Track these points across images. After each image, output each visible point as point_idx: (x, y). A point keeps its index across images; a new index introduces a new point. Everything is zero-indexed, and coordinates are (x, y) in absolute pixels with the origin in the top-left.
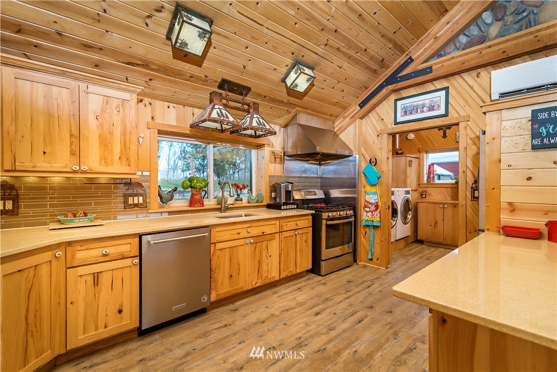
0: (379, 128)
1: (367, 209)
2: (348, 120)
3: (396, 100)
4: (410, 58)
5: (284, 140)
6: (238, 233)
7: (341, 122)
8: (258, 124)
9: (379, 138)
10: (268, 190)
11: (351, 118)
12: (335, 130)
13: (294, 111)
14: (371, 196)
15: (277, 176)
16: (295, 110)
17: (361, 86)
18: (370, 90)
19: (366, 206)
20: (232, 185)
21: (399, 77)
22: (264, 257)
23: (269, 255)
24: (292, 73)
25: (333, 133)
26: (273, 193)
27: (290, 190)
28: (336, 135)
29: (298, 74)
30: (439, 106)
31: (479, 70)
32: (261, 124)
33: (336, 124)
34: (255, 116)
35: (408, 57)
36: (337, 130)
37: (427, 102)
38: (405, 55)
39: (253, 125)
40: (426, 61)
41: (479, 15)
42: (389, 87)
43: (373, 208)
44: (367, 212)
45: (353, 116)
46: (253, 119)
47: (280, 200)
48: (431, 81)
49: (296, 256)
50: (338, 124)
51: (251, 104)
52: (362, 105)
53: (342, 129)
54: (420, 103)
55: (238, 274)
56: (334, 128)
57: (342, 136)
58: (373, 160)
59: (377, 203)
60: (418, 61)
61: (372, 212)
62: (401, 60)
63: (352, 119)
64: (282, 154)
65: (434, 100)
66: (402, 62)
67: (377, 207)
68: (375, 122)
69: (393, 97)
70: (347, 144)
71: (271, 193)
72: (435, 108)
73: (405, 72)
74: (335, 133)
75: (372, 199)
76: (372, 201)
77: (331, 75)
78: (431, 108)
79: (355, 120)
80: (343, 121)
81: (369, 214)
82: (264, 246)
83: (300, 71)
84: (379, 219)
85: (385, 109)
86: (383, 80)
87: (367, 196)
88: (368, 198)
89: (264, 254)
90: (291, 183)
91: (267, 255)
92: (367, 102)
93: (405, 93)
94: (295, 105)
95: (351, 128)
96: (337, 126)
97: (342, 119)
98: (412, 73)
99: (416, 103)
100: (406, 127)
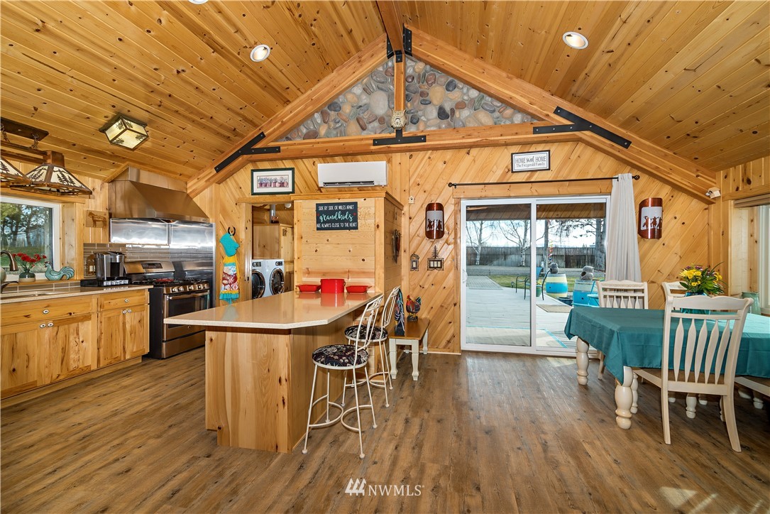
0: (237, 197)
1: (225, 282)
2: (202, 183)
3: (253, 171)
4: (262, 133)
5: (110, 199)
6: (26, 316)
7: (195, 184)
8: (60, 179)
9: (238, 206)
10: (83, 262)
11: (206, 181)
12: (188, 192)
13: (123, 165)
14: (230, 267)
15: (99, 245)
16: (125, 164)
17: (214, 149)
18: (226, 155)
19: (224, 279)
20: (14, 256)
21: (253, 149)
22: (72, 343)
23: (81, 340)
24: (115, 126)
25: (185, 195)
26: (91, 267)
27: (118, 261)
28: (189, 198)
29: (122, 130)
30: (288, 184)
31: (314, 159)
32: (66, 180)
33: (189, 185)
34: (56, 169)
35: (261, 132)
36: (191, 192)
37: (278, 178)
38: (258, 128)
39: (52, 181)
40: (276, 140)
41: (312, 114)
42: (245, 156)
43: (231, 280)
44: (225, 285)
45: (209, 179)
46: (51, 174)
47: (103, 274)
48: (282, 159)
49: (124, 340)
50: (192, 186)
51: (49, 153)
52: (219, 168)
53: (197, 192)
54: (273, 178)
55: (27, 367)
56: (187, 189)
57: (197, 200)
58: (232, 229)
59: (235, 274)
60: (269, 138)
61: (230, 284)
62: (255, 133)
63: (208, 183)
64: (107, 216)
65: (284, 177)
66: (256, 136)
67: (235, 279)
68: (233, 189)
69: (250, 167)
70: (203, 209)
71: (88, 265)
72: (285, 185)
73: (258, 146)
74: (188, 195)
75: (231, 270)
76: (231, 273)
77: (172, 134)
78: (282, 185)
79: (211, 184)
80: (197, 182)
81: (228, 287)
82: (71, 330)
83: (126, 126)
84: (237, 291)
85: (243, 176)
86: (238, 148)
87: (225, 267)
88: (226, 269)
89: (72, 338)
90: (120, 253)
91: (77, 340)
92: (223, 166)
93: (261, 165)
94: (124, 158)
95: (207, 192)
96: (190, 187)
97: (196, 180)
98: (265, 148)
99: (269, 178)
100: (262, 199)
